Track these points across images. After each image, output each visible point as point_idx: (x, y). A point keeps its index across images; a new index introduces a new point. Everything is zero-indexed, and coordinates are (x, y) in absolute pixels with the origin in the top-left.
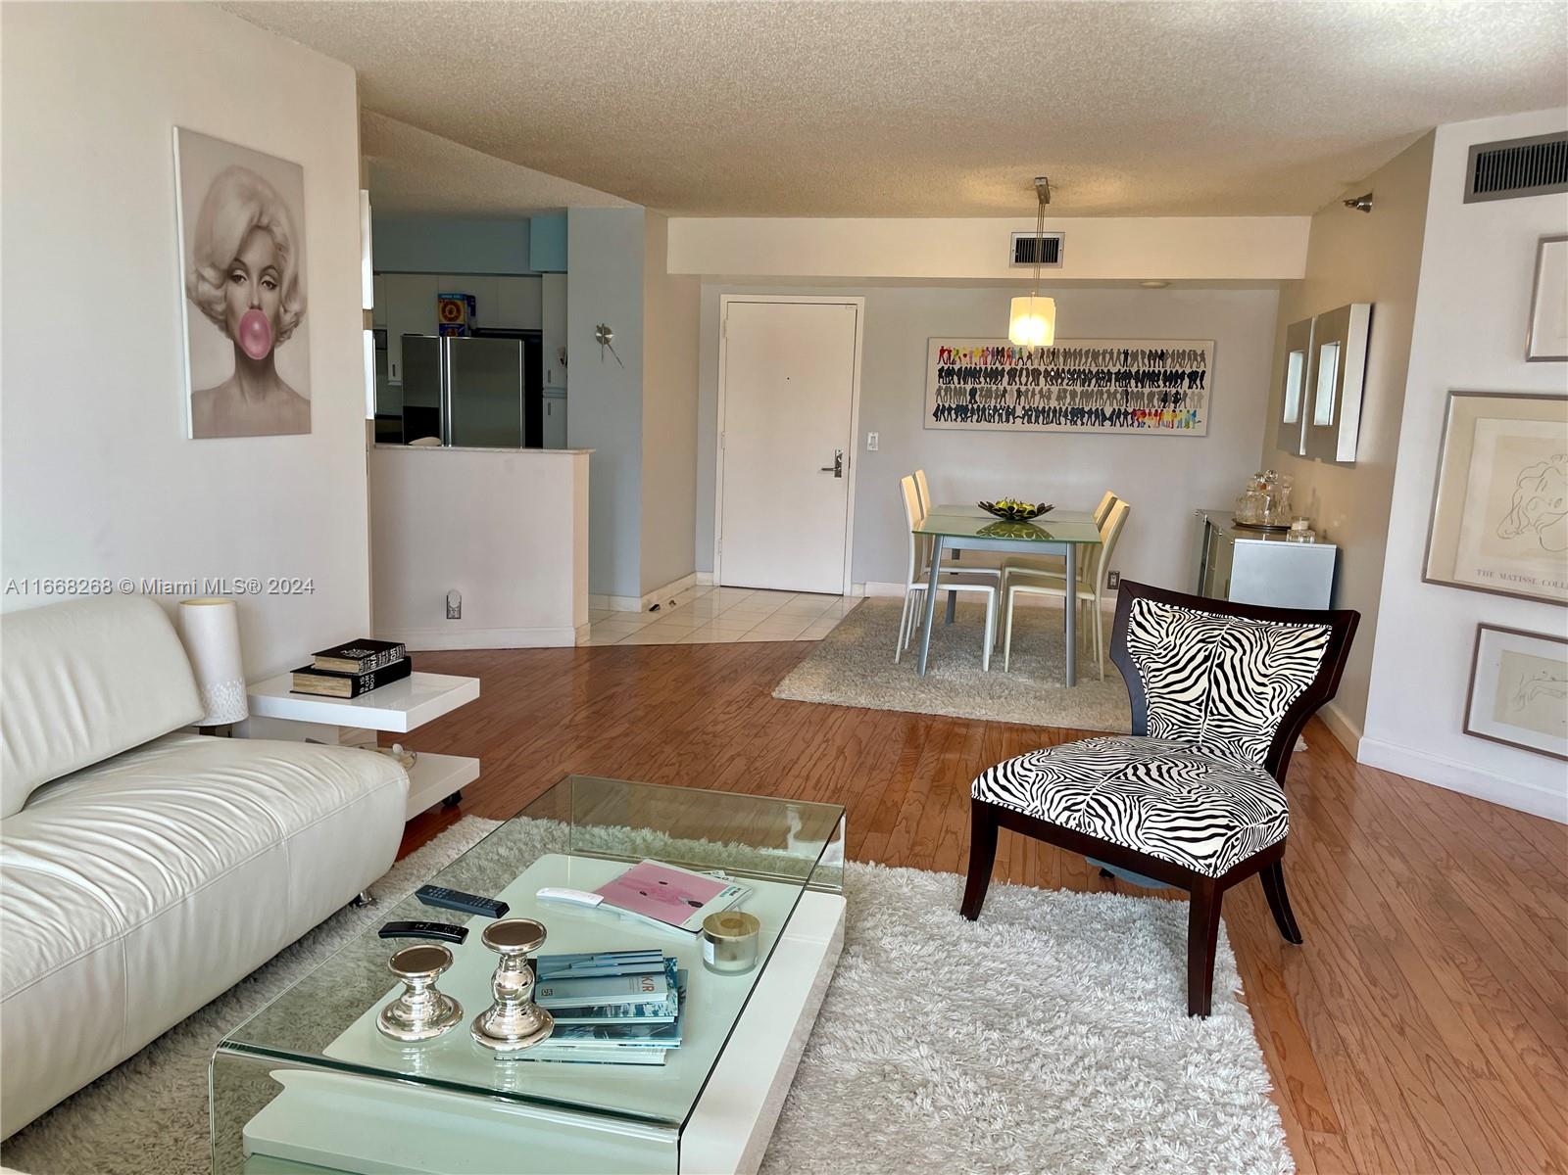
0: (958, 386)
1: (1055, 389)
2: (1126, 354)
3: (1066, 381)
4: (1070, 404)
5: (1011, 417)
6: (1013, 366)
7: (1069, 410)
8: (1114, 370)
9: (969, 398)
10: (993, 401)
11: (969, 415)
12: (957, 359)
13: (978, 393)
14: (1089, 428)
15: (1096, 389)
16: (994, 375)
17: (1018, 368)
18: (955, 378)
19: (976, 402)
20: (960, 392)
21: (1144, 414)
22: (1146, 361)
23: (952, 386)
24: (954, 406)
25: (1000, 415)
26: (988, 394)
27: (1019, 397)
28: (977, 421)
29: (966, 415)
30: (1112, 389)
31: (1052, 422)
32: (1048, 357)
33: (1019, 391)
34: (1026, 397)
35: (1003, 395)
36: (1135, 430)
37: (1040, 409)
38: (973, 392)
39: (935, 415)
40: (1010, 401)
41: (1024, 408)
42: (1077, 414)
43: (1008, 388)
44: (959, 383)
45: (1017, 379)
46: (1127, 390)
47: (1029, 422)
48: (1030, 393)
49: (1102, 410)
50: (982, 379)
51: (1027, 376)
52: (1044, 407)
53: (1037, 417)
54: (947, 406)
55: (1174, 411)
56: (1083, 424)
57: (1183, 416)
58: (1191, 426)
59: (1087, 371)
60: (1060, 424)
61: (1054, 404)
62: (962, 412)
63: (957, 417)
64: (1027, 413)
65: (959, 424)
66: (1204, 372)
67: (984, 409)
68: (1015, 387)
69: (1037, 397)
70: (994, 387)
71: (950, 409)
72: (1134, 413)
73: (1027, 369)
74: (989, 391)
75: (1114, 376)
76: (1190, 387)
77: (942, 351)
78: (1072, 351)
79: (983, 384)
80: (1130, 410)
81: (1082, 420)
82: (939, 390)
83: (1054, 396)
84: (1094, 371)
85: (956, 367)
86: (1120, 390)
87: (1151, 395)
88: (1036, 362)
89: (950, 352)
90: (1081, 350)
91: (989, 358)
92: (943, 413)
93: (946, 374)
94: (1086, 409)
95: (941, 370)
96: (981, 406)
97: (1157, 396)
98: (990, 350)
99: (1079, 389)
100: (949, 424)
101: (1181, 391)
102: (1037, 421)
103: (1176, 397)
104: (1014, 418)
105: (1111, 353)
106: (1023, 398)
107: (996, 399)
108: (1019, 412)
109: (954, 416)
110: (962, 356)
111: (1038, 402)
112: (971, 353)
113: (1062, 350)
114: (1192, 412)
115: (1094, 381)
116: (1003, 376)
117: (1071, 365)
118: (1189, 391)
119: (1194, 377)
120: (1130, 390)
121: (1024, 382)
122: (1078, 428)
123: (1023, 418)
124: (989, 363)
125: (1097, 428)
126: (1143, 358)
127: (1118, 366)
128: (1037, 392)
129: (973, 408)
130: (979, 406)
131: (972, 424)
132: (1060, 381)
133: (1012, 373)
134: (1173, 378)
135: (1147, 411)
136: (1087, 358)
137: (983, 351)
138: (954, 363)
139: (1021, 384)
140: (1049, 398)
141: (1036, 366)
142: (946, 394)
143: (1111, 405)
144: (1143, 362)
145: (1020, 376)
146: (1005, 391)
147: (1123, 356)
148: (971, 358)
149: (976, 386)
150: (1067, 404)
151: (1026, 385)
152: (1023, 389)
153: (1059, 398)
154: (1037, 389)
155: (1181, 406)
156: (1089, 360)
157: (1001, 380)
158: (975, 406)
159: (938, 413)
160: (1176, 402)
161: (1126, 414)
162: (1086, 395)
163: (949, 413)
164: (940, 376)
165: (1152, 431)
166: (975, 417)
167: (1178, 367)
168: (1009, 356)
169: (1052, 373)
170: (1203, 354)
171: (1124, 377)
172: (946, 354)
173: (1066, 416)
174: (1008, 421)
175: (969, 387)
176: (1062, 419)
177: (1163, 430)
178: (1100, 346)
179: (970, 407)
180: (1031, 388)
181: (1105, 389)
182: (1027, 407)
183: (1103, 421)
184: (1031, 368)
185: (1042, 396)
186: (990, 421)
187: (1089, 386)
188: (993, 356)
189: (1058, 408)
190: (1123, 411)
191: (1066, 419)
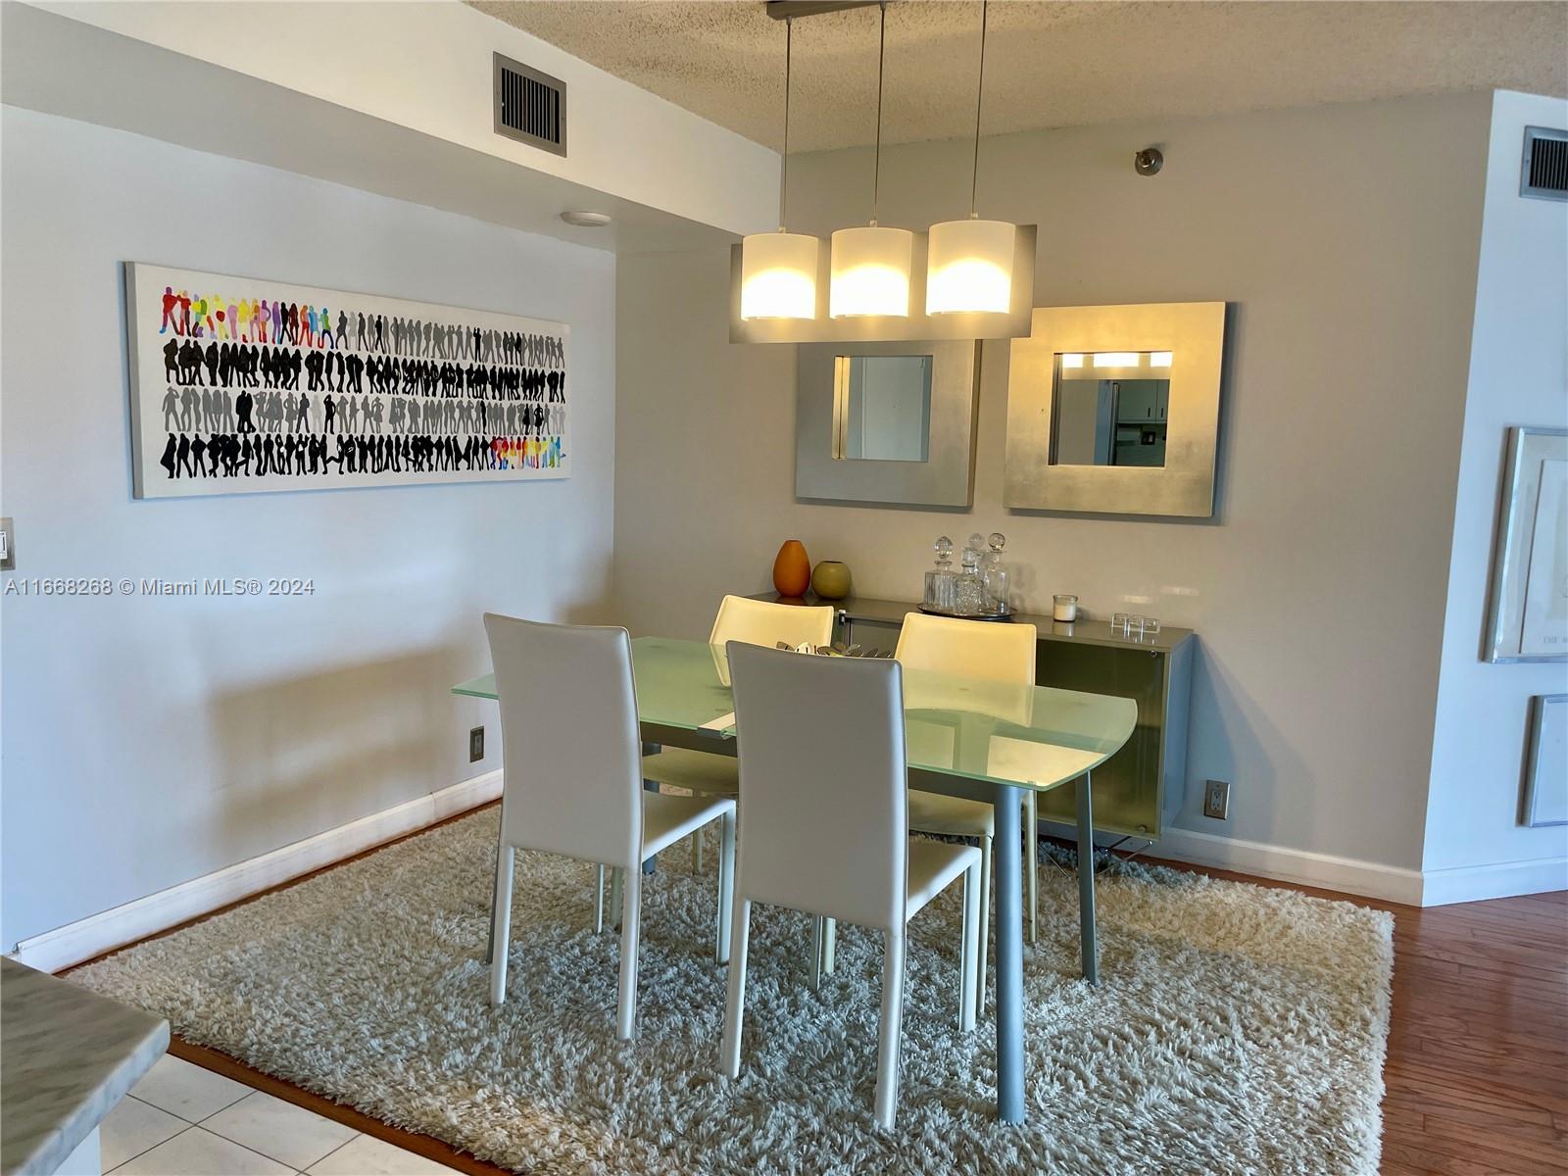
0: (212, 390)
1: (386, 399)
2: (477, 336)
3: (402, 384)
4: (410, 430)
5: (320, 460)
6: (315, 348)
7: (410, 441)
8: (465, 367)
9: (236, 418)
10: (285, 424)
11: (240, 458)
12: (204, 323)
13: (255, 407)
14: (439, 475)
15: (444, 400)
16: (282, 366)
17: (325, 352)
18: (204, 370)
19: (252, 428)
20: (215, 405)
21: (505, 445)
22: (502, 350)
23: (199, 389)
24: (206, 439)
25: (300, 456)
26: (274, 412)
27: (330, 416)
28: (258, 473)
29: (234, 459)
30: (465, 401)
31: (387, 467)
32: (370, 332)
33: (329, 403)
34: (342, 415)
35: (303, 413)
36: (496, 474)
37: (367, 440)
38: (244, 404)
39: (167, 461)
40: (315, 424)
41: (340, 438)
42: (422, 447)
43: (310, 395)
44: (213, 383)
45: (324, 377)
46: (482, 403)
47: (351, 469)
48: (348, 407)
49: (455, 439)
50: (259, 374)
51: (341, 372)
52: (372, 437)
53: (363, 458)
54: (192, 439)
55: (538, 440)
56: (430, 469)
57: (546, 446)
58: (556, 464)
59: (430, 366)
60: (399, 470)
61: (386, 430)
62: (225, 450)
63: (216, 465)
64: (346, 446)
65: (222, 482)
66: (563, 374)
67: (269, 444)
68: (321, 395)
69: (360, 414)
70: (284, 394)
71: (199, 446)
72: (493, 445)
73: (339, 356)
74: (275, 401)
75: (465, 376)
76: (551, 400)
77: (169, 300)
78: (406, 323)
79: (261, 387)
80: (489, 440)
81: (429, 460)
82: (170, 399)
83: (386, 414)
84: (439, 365)
85: (205, 344)
86: (475, 401)
87: (511, 409)
88: (353, 341)
89: (186, 303)
90: (419, 323)
91: (270, 325)
92: (183, 455)
93: (183, 358)
94: (434, 440)
95: (171, 349)
96: (263, 439)
97: (518, 414)
98: (270, 306)
99: (421, 400)
100: (201, 484)
101: (543, 406)
102: (363, 466)
103: (538, 416)
104: (325, 462)
105: (459, 334)
106: (336, 417)
107: (290, 420)
108: (333, 450)
109: (208, 463)
110: (214, 319)
111: (362, 429)
112: (233, 310)
113: (391, 322)
114: (555, 441)
115: (440, 384)
116: (298, 370)
117: (408, 354)
118: (551, 406)
119: (556, 380)
120: (486, 403)
121: (336, 385)
122: (426, 476)
123: (340, 461)
124: (269, 338)
125: (451, 475)
126: (498, 347)
127: (470, 360)
128: (359, 406)
129: (246, 442)
130: (258, 438)
131: (246, 481)
132: (392, 383)
133: (315, 362)
134: (533, 382)
135: (509, 441)
136: (428, 341)
137: (257, 309)
138: (196, 332)
139: (331, 388)
140: (379, 419)
141: (353, 351)
142: (186, 410)
143: (466, 431)
144: (499, 355)
145: (329, 371)
146: (305, 402)
147: (473, 339)
148: (233, 322)
149: (249, 390)
150: (405, 431)
151: (340, 390)
152: (336, 398)
153: (395, 419)
154: (359, 398)
155: (544, 427)
156: (432, 343)
157: (296, 378)
158: (251, 438)
159: (175, 455)
160: (538, 424)
161: (485, 445)
162: (432, 412)
163: (198, 456)
164: (170, 364)
165: (517, 474)
166: (253, 463)
167: (537, 366)
168: (306, 326)
169: (381, 368)
170: (560, 345)
171: (478, 378)
172: (177, 309)
173: (406, 455)
174: (314, 467)
175: (234, 392)
176: (402, 460)
177: (529, 473)
178: (446, 318)
179: (240, 439)
180: (348, 397)
181: (456, 401)
182: (345, 439)
183: (458, 461)
184: (345, 354)
185: (368, 415)
186: (282, 472)
187: (434, 394)
188: (276, 322)
189: (393, 439)
190: (481, 441)
191: (408, 459)
